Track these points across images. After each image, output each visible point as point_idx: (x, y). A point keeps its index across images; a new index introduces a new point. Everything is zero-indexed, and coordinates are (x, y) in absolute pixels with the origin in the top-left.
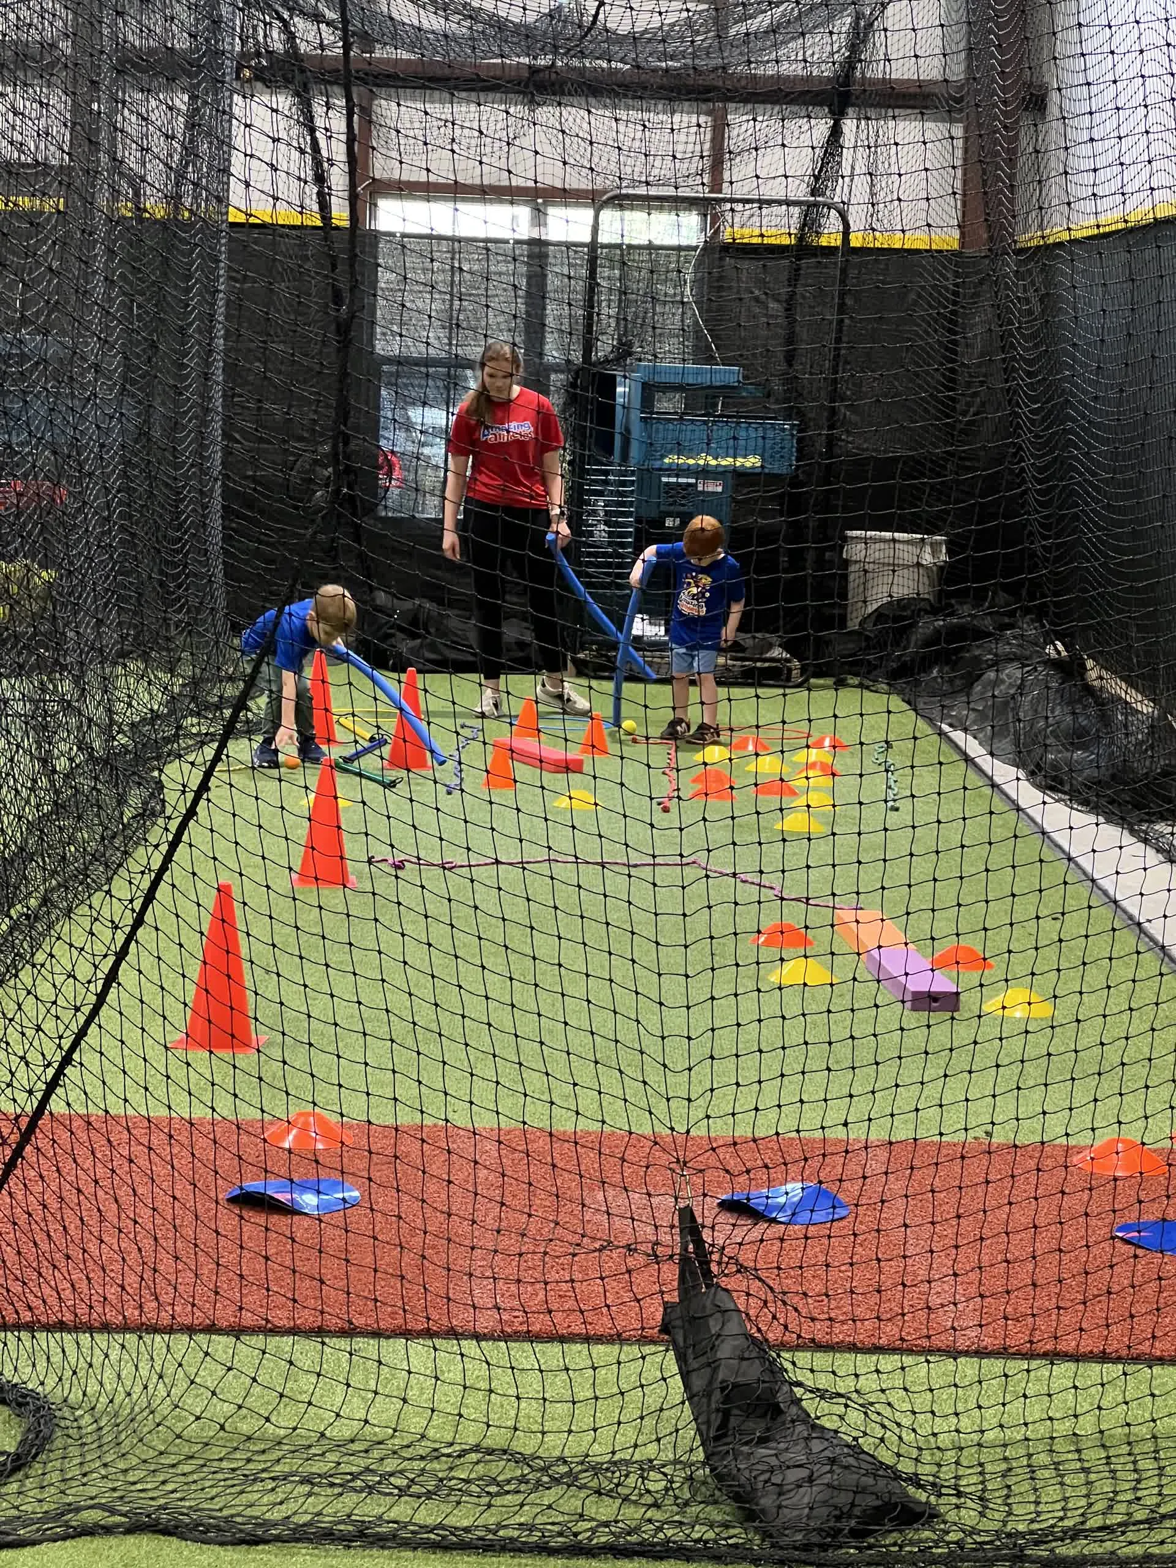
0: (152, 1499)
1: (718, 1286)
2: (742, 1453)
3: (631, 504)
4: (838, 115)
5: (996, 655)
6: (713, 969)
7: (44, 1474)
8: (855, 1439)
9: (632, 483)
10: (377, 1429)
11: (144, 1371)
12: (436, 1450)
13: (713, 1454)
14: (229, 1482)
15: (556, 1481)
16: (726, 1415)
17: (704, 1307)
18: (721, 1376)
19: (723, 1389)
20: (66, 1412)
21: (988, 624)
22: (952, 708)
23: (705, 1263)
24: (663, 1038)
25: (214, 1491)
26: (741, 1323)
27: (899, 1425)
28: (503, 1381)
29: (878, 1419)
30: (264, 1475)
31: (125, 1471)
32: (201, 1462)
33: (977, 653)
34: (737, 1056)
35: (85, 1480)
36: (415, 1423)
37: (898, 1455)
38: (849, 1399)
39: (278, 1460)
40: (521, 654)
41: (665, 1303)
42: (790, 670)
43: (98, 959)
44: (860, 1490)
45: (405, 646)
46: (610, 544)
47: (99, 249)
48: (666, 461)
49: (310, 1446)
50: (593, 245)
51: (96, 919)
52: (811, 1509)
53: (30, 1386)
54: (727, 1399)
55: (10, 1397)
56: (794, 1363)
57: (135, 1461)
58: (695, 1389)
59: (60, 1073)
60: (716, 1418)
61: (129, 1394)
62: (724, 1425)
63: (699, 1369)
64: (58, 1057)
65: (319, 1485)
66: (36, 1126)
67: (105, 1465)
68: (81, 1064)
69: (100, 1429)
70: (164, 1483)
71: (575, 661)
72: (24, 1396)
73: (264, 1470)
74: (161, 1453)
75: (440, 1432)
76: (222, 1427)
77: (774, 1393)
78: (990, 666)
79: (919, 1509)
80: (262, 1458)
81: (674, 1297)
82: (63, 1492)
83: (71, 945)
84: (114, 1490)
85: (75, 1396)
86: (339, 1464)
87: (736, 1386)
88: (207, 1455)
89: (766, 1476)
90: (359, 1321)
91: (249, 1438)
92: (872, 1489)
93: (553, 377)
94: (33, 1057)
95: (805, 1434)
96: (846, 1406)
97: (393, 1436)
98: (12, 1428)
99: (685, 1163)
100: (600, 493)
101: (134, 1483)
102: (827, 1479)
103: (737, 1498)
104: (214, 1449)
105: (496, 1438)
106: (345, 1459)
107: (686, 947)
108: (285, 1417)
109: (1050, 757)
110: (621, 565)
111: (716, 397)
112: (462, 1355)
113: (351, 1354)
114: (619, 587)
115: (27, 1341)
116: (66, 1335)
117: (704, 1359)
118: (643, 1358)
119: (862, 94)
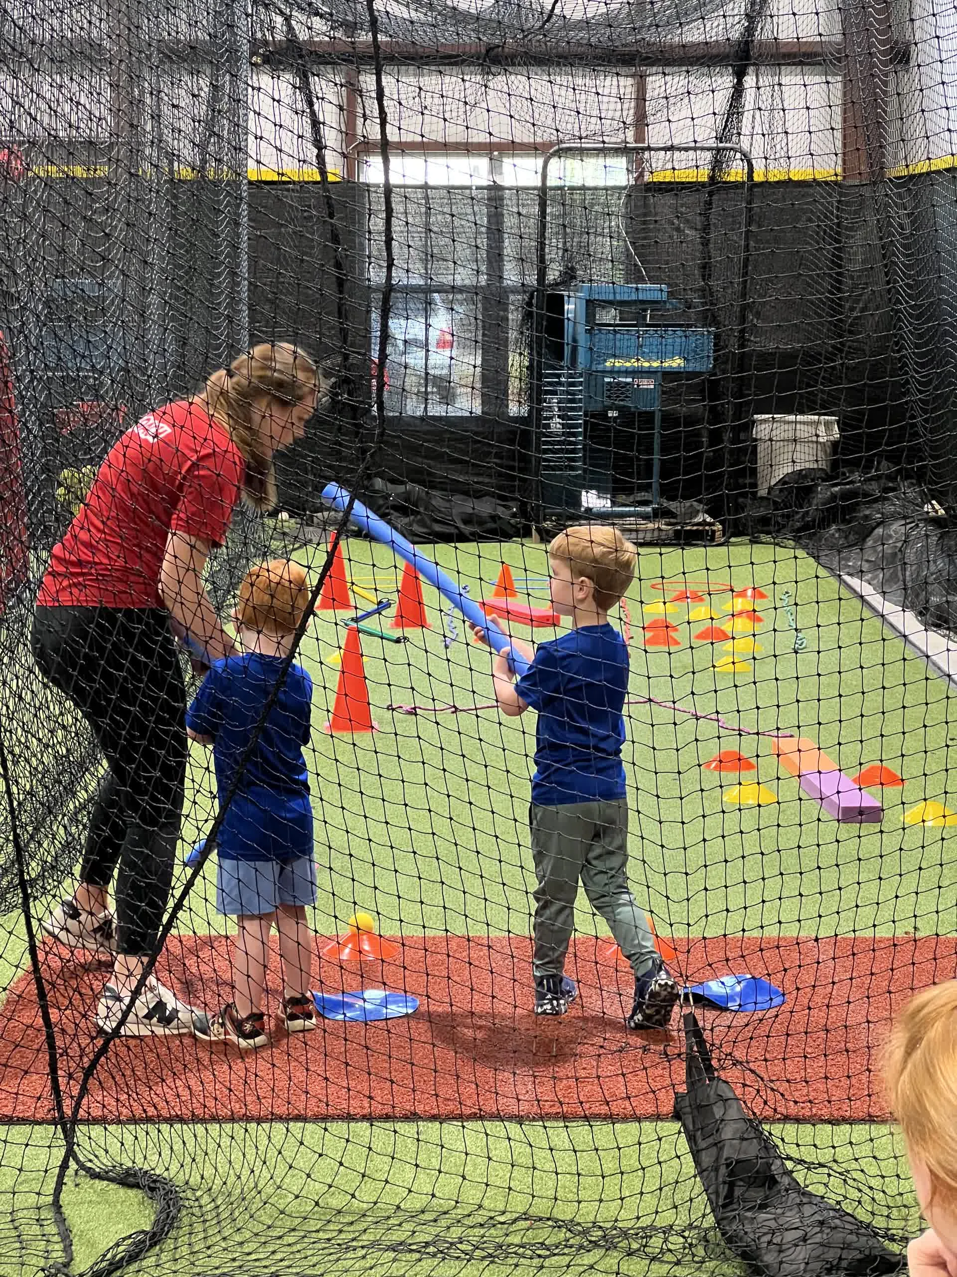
0: (265, 1267)
1: (719, 1078)
2: (746, 1218)
3: (580, 400)
5: (882, 514)
7: (176, 1248)
8: (838, 1203)
9: (581, 383)
10: (442, 1201)
11: (250, 1157)
12: (491, 1218)
13: (723, 1219)
14: (326, 1251)
15: (595, 1244)
16: (731, 1186)
17: (708, 1096)
18: (726, 1154)
19: (728, 1165)
20: (189, 1194)
21: (874, 488)
22: (848, 560)
23: (707, 1060)
24: (665, 874)
25: (315, 1260)
26: (740, 1109)
27: (871, 1188)
28: (543, 1159)
29: (855, 1184)
30: (354, 1244)
31: (241, 1243)
32: (302, 1234)
33: (868, 512)
34: (726, 887)
35: (209, 1252)
36: (472, 1195)
37: (873, 1214)
38: (830, 1168)
39: (365, 1230)
41: (676, 1094)
42: (714, 532)
44: (846, 1246)
45: (400, 522)
46: (563, 434)
48: (608, 364)
49: (389, 1218)
50: (544, 188)
52: (807, 1264)
53: (158, 1172)
54: (731, 1174)
55: (144, 1182)
56: (783, 1140)
57: (248, 1235)
58: (704, 1166)
59: (174, 916)
60: (723, 1190)
61: (239, 1177)
62: (730, 1195)
63: (706, 1148)
65: (400, 1252)
67: (224, 1239)
68: (191, 910)
69: (217, 1207)
70: (274, 1252)
71: (539, 530)
72: (155, 1181)
73: (353, 1240)
74: (269, 1227)
75: (494, 1202)
76: (317, 1204)
77: (769, 1165)
78: (879, 524)
79: (894, 1260)
80: (351, 1228)
81: (683, 1089)
82: (193, 1264)
84: (234, 1260)
85: (195, 1180)
86: (414, 1232)
87: (738, 1162)
88: (305, 1228)
89: (768, 1237)
90: (420, 1109)
91: (339, 1212)
92: (855, 1245)
93: (512, 297)
95: (798, 1201)
96: (829, 1175)
97: (455, 1207)
98: (146, 1208)
99: (687, 977)
100: (554, 393)
101: (249, 1254)
102: (818, 1238)
103: (744, 1256)
104: (312, 1222)
105: (541, 1208)
106: (418, 1228)
107: (681, 799)
108: (367, 1193)
109: (935, 600)
110: (573, 451)
111: (645, 310)
112: (509, 1139)
113: (418, 1140)
114: (573, 468)
115: (154, 1133)
116: (185, 1127)
117: (710, 1140)
118: (660, 1139)
119: (760, 55)
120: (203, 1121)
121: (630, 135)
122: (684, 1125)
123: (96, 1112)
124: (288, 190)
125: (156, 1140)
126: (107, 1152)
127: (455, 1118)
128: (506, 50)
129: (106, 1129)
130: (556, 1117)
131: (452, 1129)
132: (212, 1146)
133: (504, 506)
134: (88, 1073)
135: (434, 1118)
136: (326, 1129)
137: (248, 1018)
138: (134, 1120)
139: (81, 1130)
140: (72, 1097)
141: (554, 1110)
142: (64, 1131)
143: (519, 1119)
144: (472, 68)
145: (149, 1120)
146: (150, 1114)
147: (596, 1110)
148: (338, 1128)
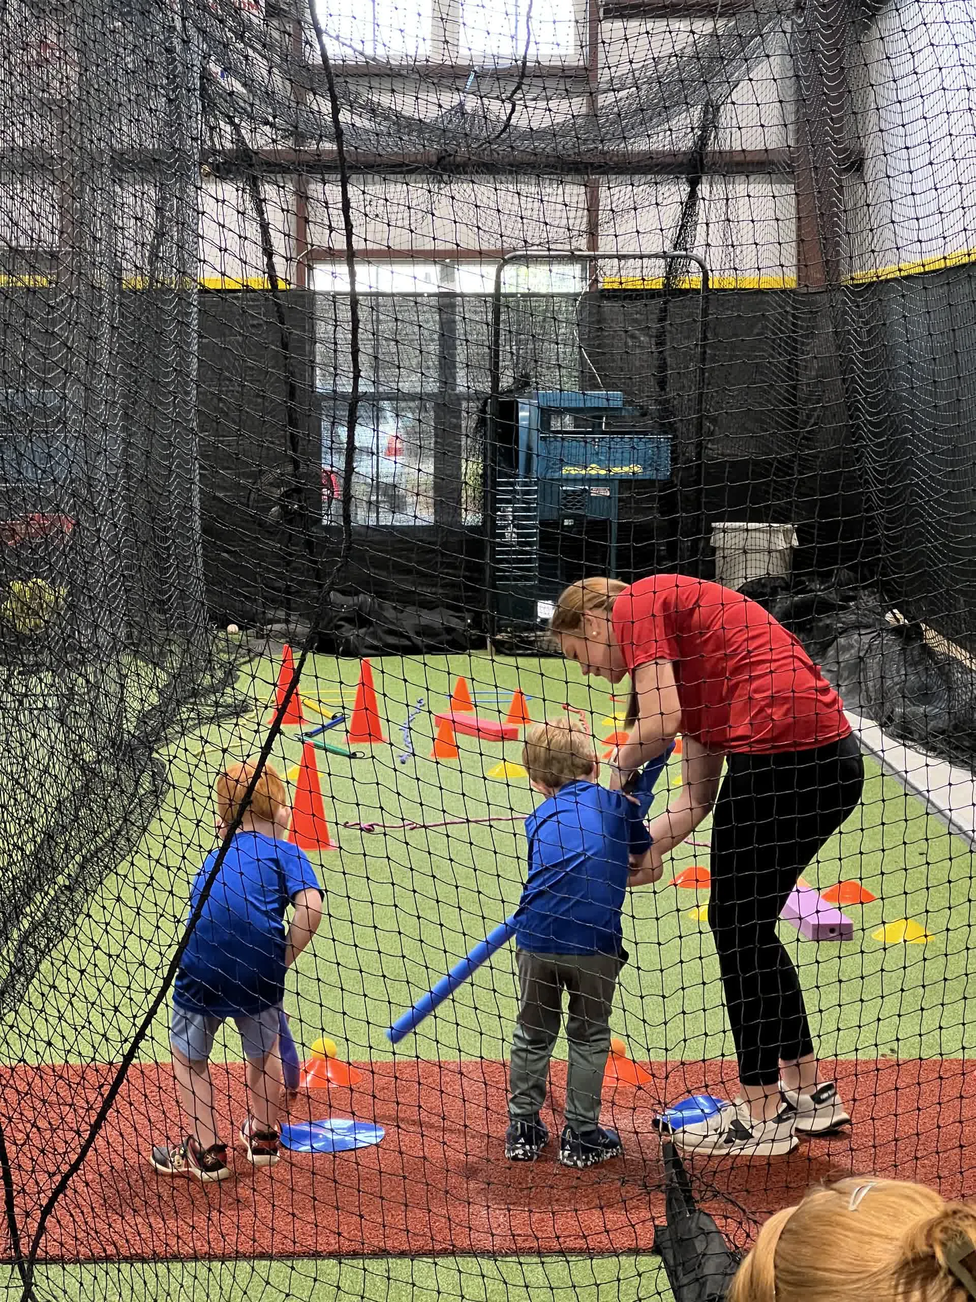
1: (700, 1211)
3: (535, 509)
4: (694, 183)
5: (844, 623)
6: (681, 937)
9: (536, 492)
17: (689, 1229)
18: (708, 1291)
21: (833, 597)
23: (687, 1191)
24: (642, 997)
26: (722, 1243)
33: (828, 622)
34: (704, 1010)
40: (449, 637)
41: (656, 1227)
43: (163, 949)
45: (350, 633)
46: (519, 543)
47: (105, 329)
48: (563, 472)
50: (497, 295)
51: (162, 916)
59: (135, 1046)
63: (689, 1284)
64: (133, 1034)
66: (116, 1093)
68: (153, 1038)
71: (494, 643)
78: (841, 633)
81: (662, 1222)
83: (141, 938)
90: (389, 1245)
93: (465, 404)
94: (113, 1034)
99: (666, 1104)
100: (508, 501)
107: (657, 919)
109: (899, 710)
110: (529, 561)
111: (601, 418)
112: (483, 1276)
113: (389, 1279)
114: (528, 578)
115: (114, 1273)
116: (146, 1266)
117: (692, 1276)
118: (640, 1275)
119: (714, 164)
120: (165, 1259)
121: (583, 243)
122: (665, 1260)
123: (54, 1251)
124: (237, 298)
125: (115, 1280)
126: (65, 1292)
127: (425, 1254)
128: (458, 159)
129: (64, 1269)
130: (530, 1252)
131: (423, 1265)
132: (175, 1286)
133: (458, 617)
134: (47, 1211)
135: (402, 1254)
136: (293, 1268)
137: (210, 1151)
138: (94, 1260)
139: (39, 1270)
140: (29, 1236)
141: (527, 1245)
142: (22, 1270)
143: (492, 1255)
144: (424, 177)
145: (108, 1259)
146: (109, 1252)
147: (571, 1243)
148: (305, 1266)
